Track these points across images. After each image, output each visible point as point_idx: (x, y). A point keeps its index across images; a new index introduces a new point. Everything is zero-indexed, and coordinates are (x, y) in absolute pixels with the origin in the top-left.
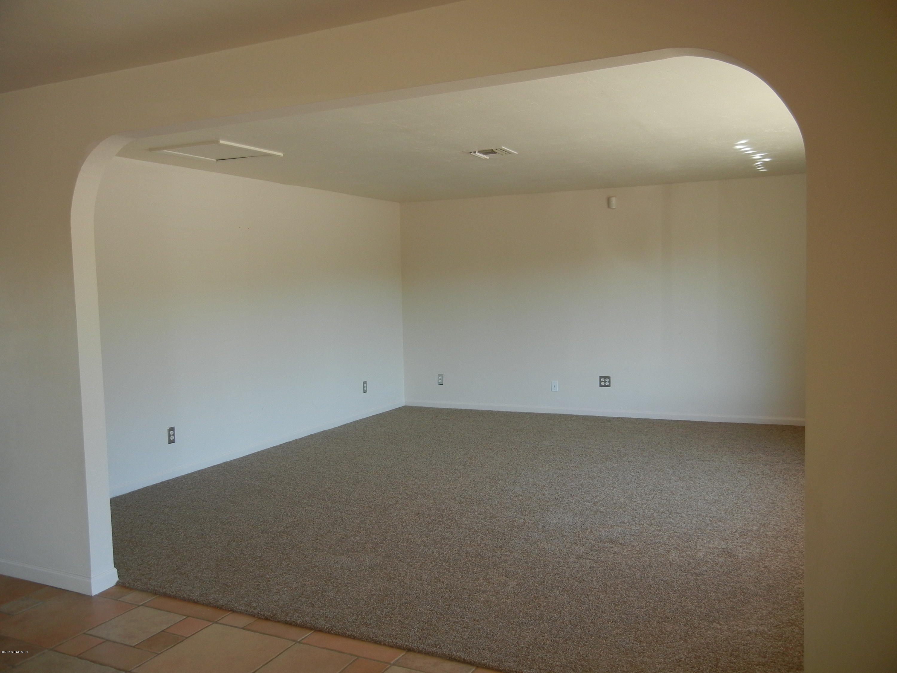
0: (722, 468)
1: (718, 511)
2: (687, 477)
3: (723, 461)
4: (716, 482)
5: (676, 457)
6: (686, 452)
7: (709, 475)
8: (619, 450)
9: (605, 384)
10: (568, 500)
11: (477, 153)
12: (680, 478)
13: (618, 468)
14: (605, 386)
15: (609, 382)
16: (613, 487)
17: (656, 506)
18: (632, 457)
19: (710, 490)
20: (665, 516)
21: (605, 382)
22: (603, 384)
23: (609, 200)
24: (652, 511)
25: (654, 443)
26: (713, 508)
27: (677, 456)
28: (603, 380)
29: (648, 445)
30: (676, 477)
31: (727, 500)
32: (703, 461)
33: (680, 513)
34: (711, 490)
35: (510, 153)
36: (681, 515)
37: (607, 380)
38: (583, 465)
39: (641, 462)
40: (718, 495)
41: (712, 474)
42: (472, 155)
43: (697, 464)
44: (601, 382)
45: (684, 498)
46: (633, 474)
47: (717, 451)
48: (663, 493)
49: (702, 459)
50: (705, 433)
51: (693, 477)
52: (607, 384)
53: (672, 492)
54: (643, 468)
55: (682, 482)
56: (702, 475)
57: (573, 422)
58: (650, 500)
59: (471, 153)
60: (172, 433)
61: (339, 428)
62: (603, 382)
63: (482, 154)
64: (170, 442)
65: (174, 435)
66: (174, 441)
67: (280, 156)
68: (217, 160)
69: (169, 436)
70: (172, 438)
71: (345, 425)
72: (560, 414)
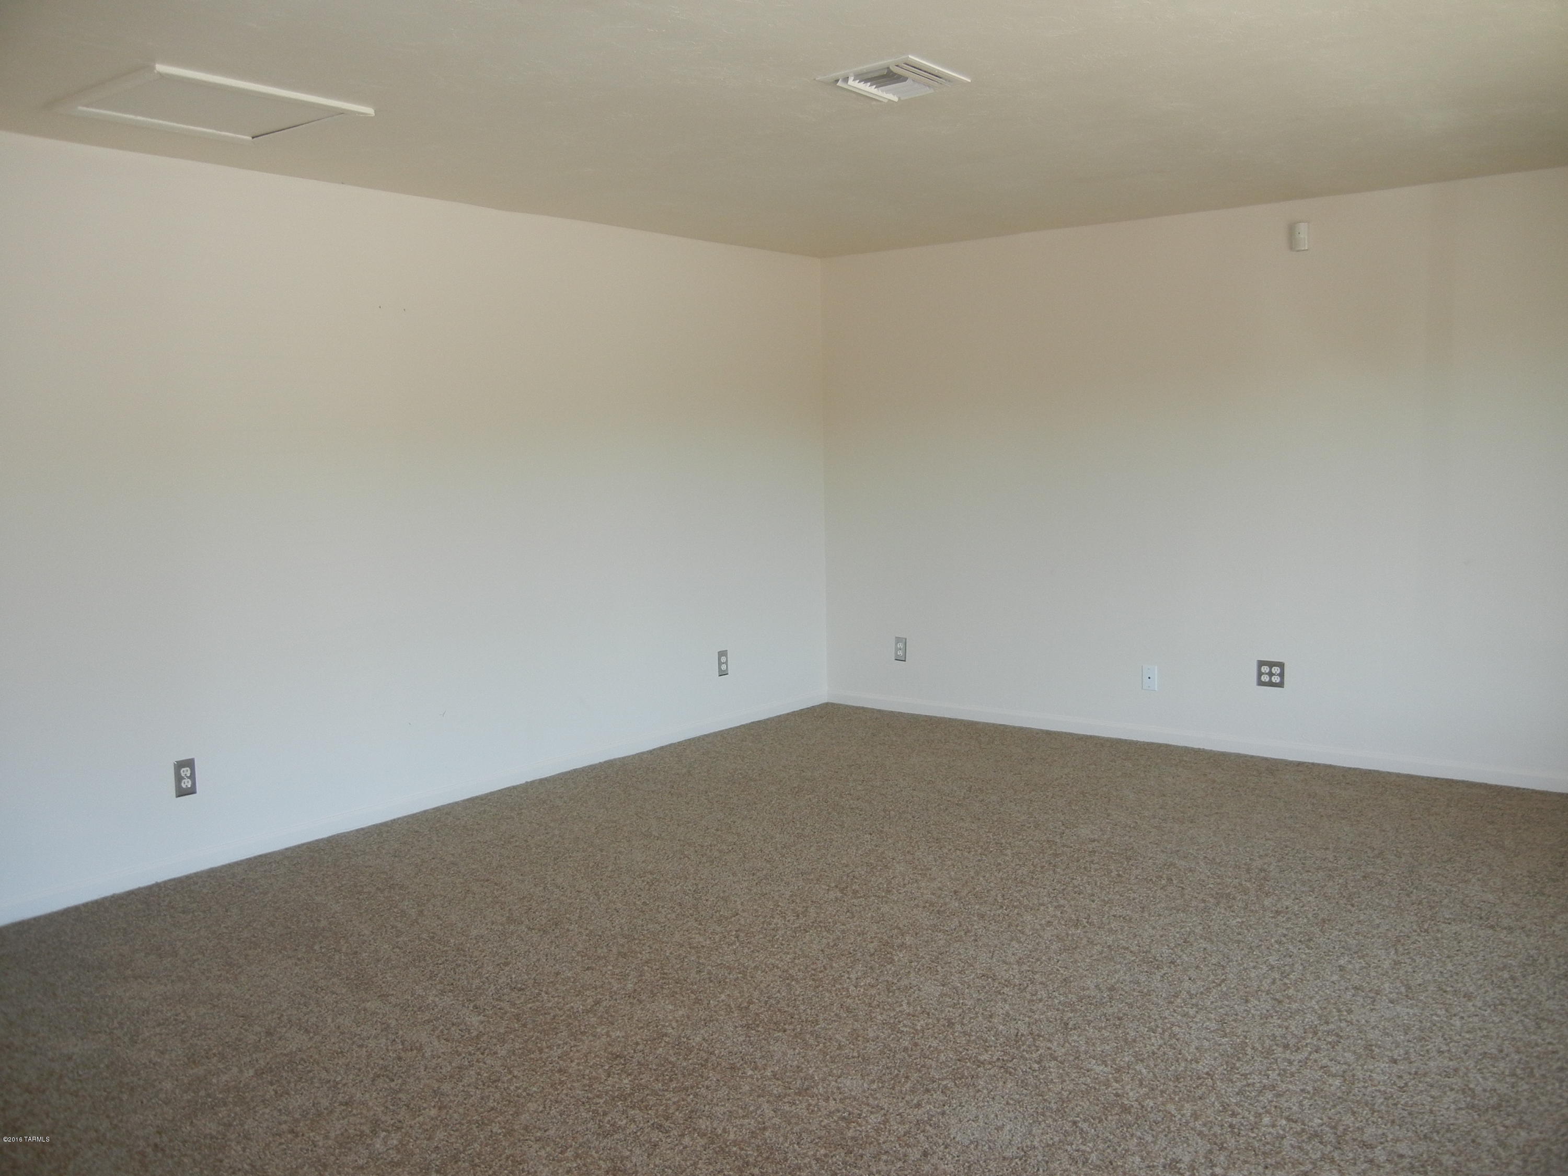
0: (1547, 960)
1: (1500, 1150)
2: (1432, 988)
3: (1553, 934)
4: (1516, 1019)
5: (1415, 906)
6: (1451, 892)
7: (1500, 987)
8: (1265, 871)
9: (1270, 678)
10: (1049, 1045)
11: (851, 82)
12: (1408, 987)
13: (1239, 934)
14: (1271, 684)
15: (1282, 675)
16: (1197, 1005)
17: (1301, 1104)
18: (1293, 896)
19: (1492, 1049)
20: (1319, 1154)
21: (1271, 674)
22: (1265, 678)
23: (1291, 230)
24: (1284, 1122)
25: (1369, 851)
26: (1484, 1133)
27: (1420, 903)
28: (1265, 669)
29: (1350, 859)
30: (1399, 985)
31: (1540, 1104)
32: (1492, 927)
33: (1371, 1147)
34: (1494, 1051)
35: (949, 80)
36: (1371, 1156)
37: (1276, 670)
38: (1146, 914)
39: (1310, 916)
40: (1513, 1074)
41: (1510, 983)
42: (838, 86)
43: (1472, 938)
44: (1260, 674)
45: (1400, 1077)
46: (1272, 960)
47: (1544, 894)
48: (1339, 1048)
49: (1492, 922)
50: (1520, 828)
51: (1448, 989)
52: (1276, 679)
53: (1368, 1047)
54: (1310, 940)
55: (1412, 1006)
56: (1480, 982)
57: (1180, 769)
58: (1292, 1075)
59: (840, 84)
60: (186, 772)
61: (645, 756)
62: (1267, 674)
63: (869, 84)
64: (182, 792)
65: (192, 777)
66: (192, 791)
67: (367, 114)
68: (253, 138)
69: (179, 779)
70: (187, 784)
71: (666, 746)
72: (1160, 746)
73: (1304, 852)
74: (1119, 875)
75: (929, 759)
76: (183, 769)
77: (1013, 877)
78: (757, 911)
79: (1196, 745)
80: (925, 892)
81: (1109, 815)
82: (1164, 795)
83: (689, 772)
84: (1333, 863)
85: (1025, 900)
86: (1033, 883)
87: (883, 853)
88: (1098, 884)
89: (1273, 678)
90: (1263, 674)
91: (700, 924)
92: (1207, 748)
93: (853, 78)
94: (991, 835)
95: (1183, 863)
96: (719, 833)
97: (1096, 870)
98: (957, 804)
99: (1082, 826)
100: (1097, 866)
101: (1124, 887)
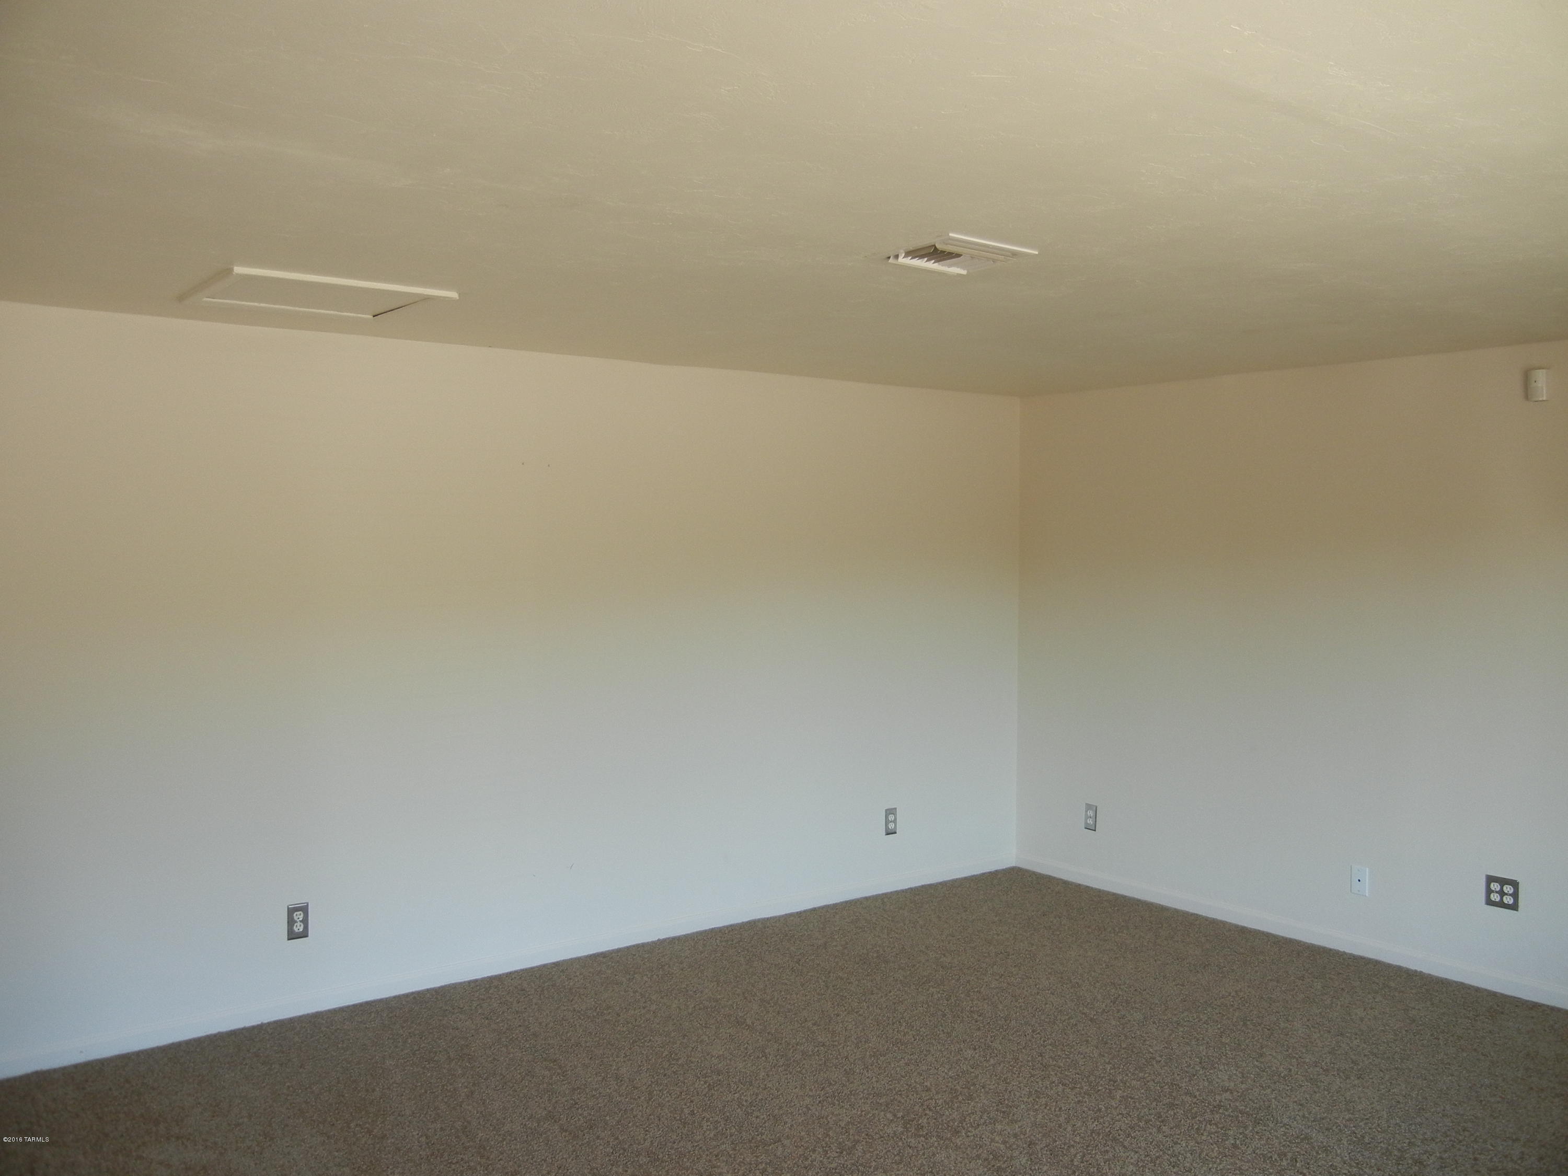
9: (1502, 898)
11: (902, 259)
14: (1502, 905)
15: (1515, 895)
21: (1502, 893)
22: (1495, 897)
23: (1526, 379)
28: (1495, 886)
37: (1509, 889)
42: (892, 263)
44: (1489, 892)
52: (1508, 900)
59: (891, 260)
60: (298, 916)
61: (792, 918)
62: (1497, 892)
63: (926, 259)
64: (292, 936)
65: (305, 921)
66: (304, 934)
67: (453, 298)
68: (374, 316)
69: (291, 922)
70: (298, 928)
71: (819, 908)
72: (1367, 961)
73: (1485, 1142)
74: (1235, 1146)
75: (1089, 954)
76: (296, 913)
77: (1107, 1130)
78: (801, 1139)
79: (1413, 966)
80: (997, 1139)
81: (1261, 1055)
82: (1342, 1034)
83: (825, 943)
84: (1516, 1163)
85: (1106, 1167)
86: (1126, 1144)
87: (976, 1077)
88: (1203, 1155)
89: (1504, 898)
90: (1493, 891)
91: (734, 1149)
92: (1426, 970)
93: (903, 255)
94: (1108, 1067)
95: (1321, 1137)
96: (815, 1028)
97: (1210, 1133)
98: (1091, 1020)
99: (1222, 1067)
100: (1213, 1128)
101: (1232, 1164)
